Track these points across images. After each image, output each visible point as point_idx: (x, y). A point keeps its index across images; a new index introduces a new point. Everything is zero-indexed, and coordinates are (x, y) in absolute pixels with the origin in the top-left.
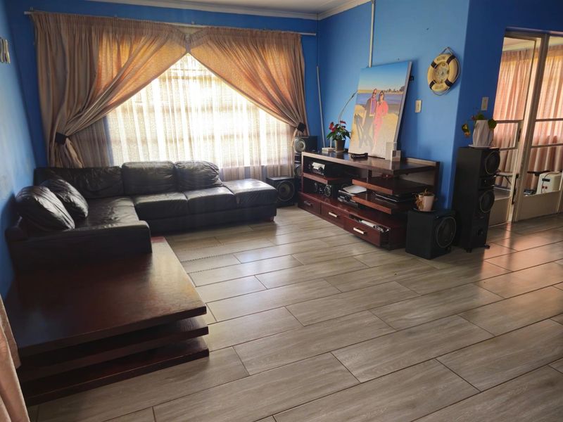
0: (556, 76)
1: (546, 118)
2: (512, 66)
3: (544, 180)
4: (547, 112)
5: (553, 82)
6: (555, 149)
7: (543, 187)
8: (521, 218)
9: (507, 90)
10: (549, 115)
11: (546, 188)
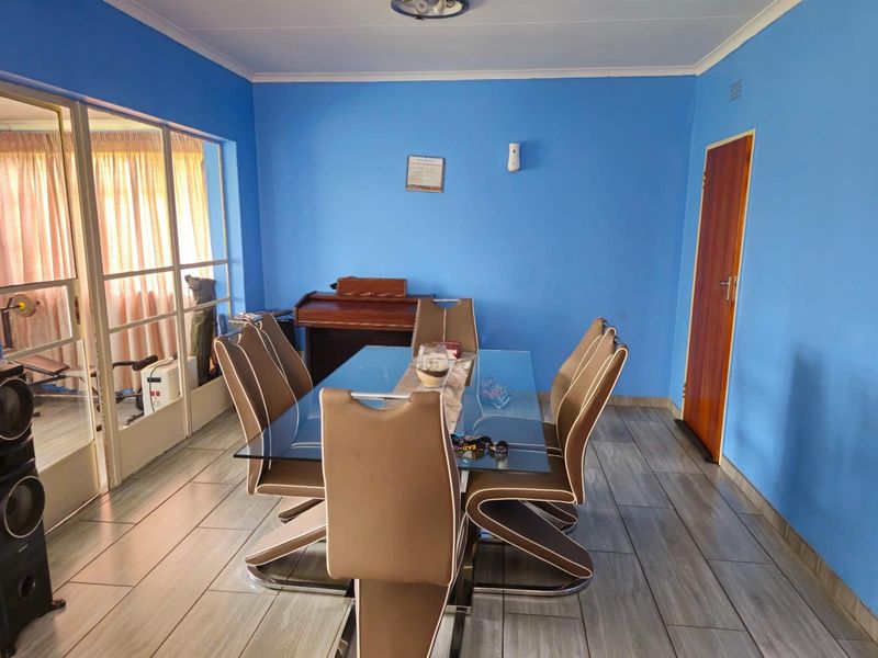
0: (125, 188)
1: (126, 270)
2: (38, 161)
3: (151, 380)
4: (126, 260)
5: (122, 198)
6: (157, 324)
7: (152, 394)
8: (125, 477)
9: (41, 207)
10: (131, 265)
11: (158, 394)
